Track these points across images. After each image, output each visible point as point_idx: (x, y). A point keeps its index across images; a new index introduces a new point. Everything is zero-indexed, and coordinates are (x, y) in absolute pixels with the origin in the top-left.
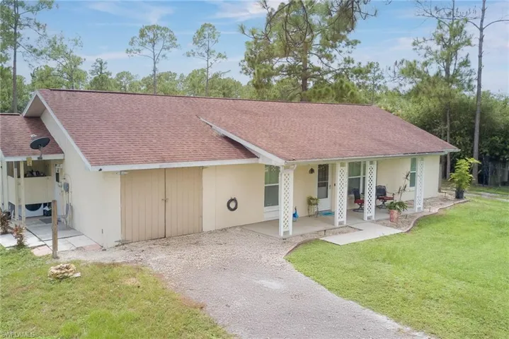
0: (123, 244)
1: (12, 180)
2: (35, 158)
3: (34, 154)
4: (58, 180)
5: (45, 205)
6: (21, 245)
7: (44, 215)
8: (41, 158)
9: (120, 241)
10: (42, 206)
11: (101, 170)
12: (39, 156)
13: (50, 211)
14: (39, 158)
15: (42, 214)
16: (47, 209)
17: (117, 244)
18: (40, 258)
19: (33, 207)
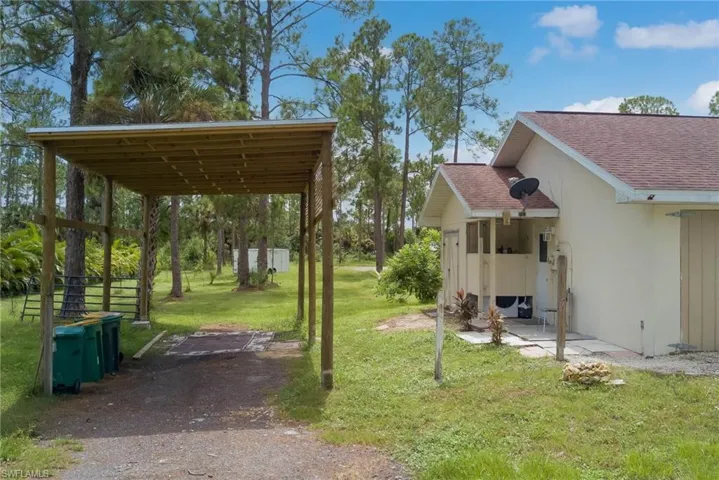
0: (684, 351)
1: (475, 259)
2: (515, 214)
3: (514, 208)
4: (543, 258)
5: (521, 299)
6: (497, 342)
7: (519, 317)
8: (524, 214)
9: (677, 346)
10: (517, 300)
11: (650, 198)
12: (521, 211)
13: (530, 310)
14: (520, 214)
15: (517, 315)
16: (524, 306)
17: (673, 350)
18: (534, 359)
19: (504, 302)
